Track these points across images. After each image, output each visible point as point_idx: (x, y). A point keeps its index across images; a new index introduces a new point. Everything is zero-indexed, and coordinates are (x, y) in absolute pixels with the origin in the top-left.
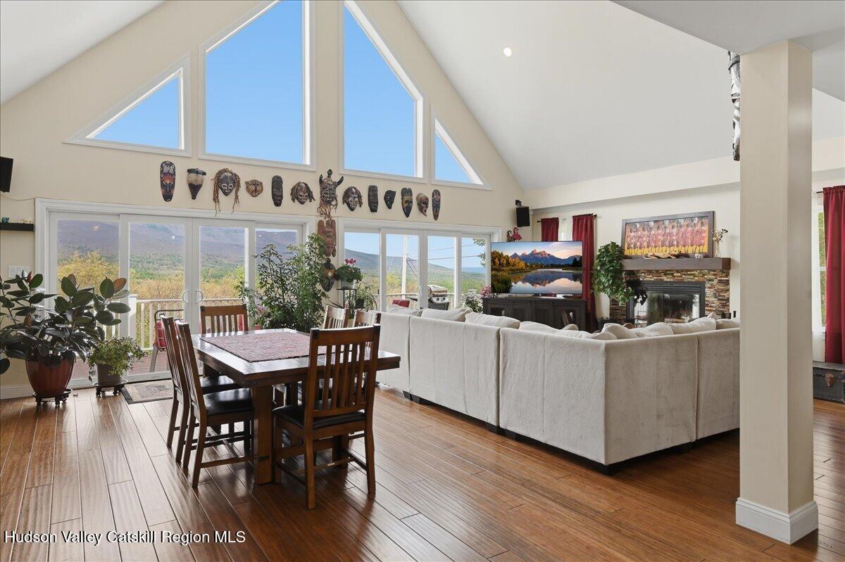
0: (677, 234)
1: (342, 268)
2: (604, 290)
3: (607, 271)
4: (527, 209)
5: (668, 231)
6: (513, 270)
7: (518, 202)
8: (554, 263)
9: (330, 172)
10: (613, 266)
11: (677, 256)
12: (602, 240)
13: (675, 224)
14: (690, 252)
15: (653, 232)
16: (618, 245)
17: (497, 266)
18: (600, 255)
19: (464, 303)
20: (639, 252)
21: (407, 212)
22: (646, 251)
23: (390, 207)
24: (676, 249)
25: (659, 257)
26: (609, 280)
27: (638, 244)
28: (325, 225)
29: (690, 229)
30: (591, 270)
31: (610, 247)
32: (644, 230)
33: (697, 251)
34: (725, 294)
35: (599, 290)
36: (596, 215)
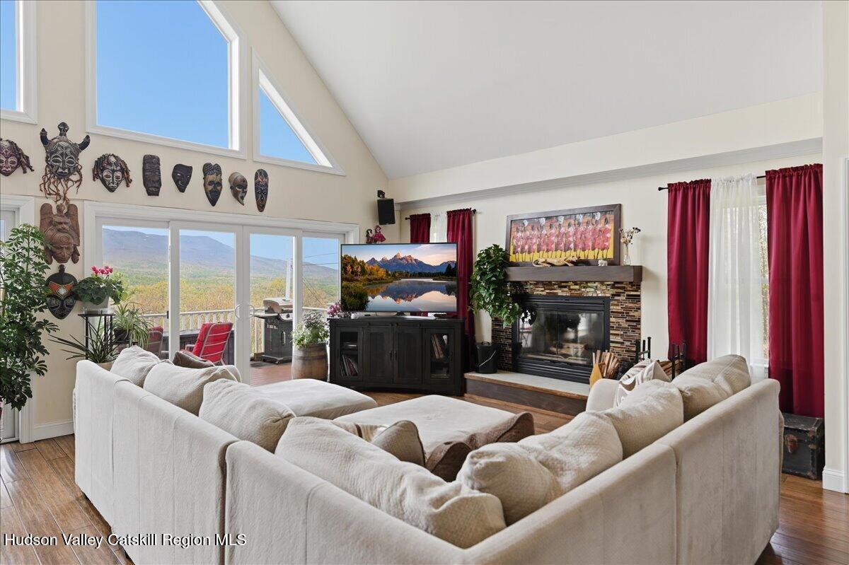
0: (575, 234)
1: (85, 281)
2: (484, 307)
3: (489, 282)
4: (392, 201)
5: (563, 230)
6: (369, 280)
7: (380, 193)
8: (423, 271)
9: (63, 128)
10: (495, 276)
11: (576, 263)
12: (482, 243)
13: (572, 222)
14: (591, 257)
15: (544, 232)
16: (501, 249)
17: (349, 275)
18: (479, 261)
19: (304, 327)
20: (527, 258)
21: (213, 197)
22: (536, 256)
23: (182, 189)
24: (573, 253)
25: (552, 265)
26: (490, 294)
27: (526, 247)
28: (55, 211)
29: (591, 227)
30: (470, 280)
31: (491, 251)
32: (533, 229)
33: (600, 257)
34: (636, 314)
35: (479, 307)
36: (475, 211)
